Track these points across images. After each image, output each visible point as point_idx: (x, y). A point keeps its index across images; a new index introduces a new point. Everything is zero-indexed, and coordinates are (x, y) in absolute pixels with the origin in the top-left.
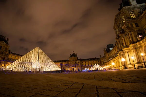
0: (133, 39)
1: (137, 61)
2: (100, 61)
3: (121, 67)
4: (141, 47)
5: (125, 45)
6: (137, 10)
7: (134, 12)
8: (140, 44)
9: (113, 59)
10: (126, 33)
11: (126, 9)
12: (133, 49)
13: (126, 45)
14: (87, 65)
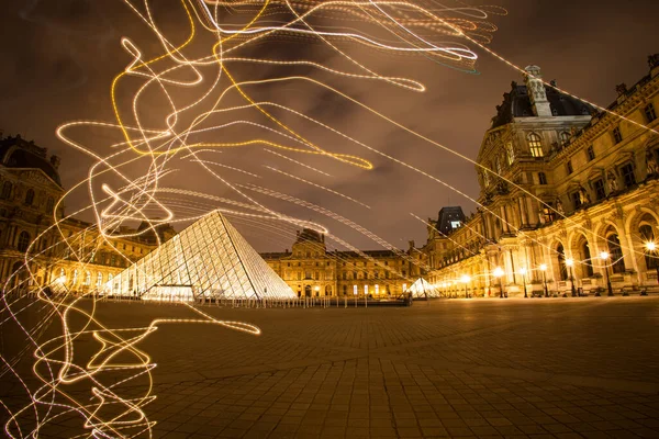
0: (527, 219)
1: (531, 279)
3: (487, 290)
4: (545, 241)
5: (505, 229)
6: (549, 132)
7: (540, 140)
8: (543, 234)
9: (460, 260)
10: (512, 196)
11: (522, 125)
12: (525, 245)
13: (509, 231)
14: (360, 274)
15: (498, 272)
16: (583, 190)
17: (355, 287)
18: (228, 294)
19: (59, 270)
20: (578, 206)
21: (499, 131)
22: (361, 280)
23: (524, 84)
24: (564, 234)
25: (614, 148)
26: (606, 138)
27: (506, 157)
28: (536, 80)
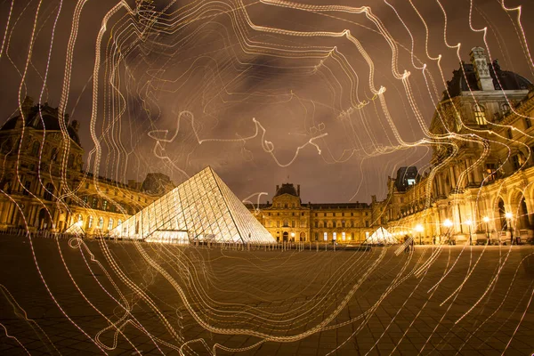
0: (473, 178)
1: (476, 229)
2: (370, 214)
4: (488, 197)
5: (454, 186)
6: (492, 104)
7: (484, 110)
8: (487, 191)
9: (415, 212)
11: (468, 98)
12: (471, 200)
14: (330, 223)
15: (447, 223)
16: (521, 153)
17: (325, 234)
18: (218, 239)
19: (78, 216)
20: (516, 167)
21: (449, 103)
22: (330, 228)
23: (471, 63)
24: (504, 191)
27: (455, 126)
28: (480, 60)
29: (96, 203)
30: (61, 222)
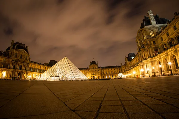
0: (150, 54)
1: (152, 72)
2: (120, 69)
3: (140, 76)
4: (155, 61)
6: (156, 29)
7: (153, 32)
8: (155, 59)
9: (134, 67)
10: (145, 48)
11: (147, 28)
12: (150, 62)
13: (145, 58)
14: (108, 73)
15: (142, 70)
16: (165, 45)
17: (106, 76)
19: (29, 74)
21: (141, 30)
22: (108, 74)
23: (148, 16)
24: (161, 58)
25: (174, 32)
26: (172, 29)
27: (144, 38)
28: (151, 15)
29: (35, 70)
30: (25, 76)
